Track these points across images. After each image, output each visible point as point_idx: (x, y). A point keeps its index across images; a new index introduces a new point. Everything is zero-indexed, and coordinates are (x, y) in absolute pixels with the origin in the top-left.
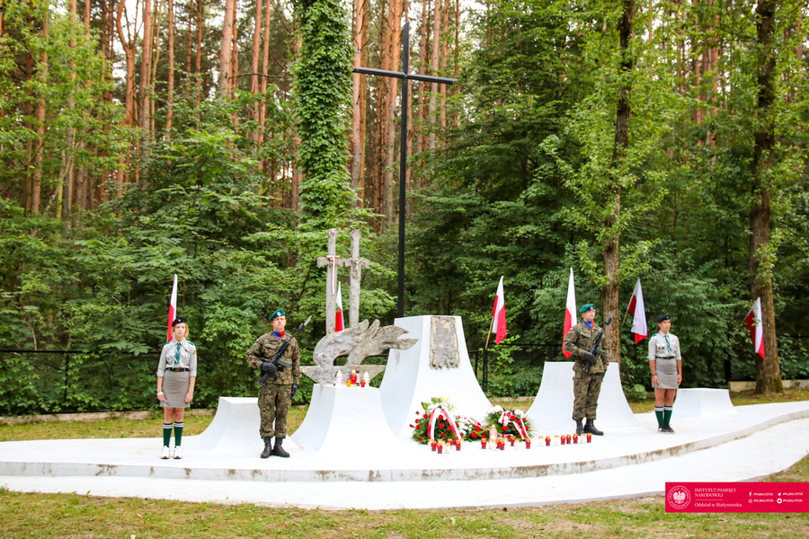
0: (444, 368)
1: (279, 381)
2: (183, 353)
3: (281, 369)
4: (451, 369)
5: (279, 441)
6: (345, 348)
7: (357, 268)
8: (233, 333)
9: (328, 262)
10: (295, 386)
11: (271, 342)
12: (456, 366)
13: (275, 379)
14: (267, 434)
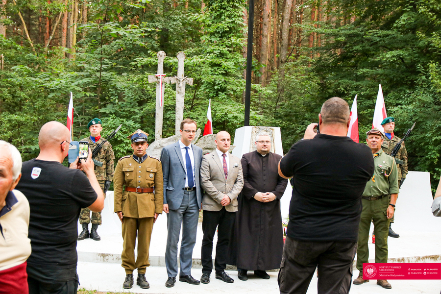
5: (95, 226)
7: (181, 84)
8: (119, 139)
14: (85, 221)
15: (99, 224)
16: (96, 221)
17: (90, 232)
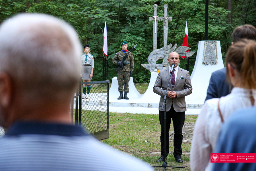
0: (210, 65)
1: (124, 70)
2: (88, 59)
3: (125, 65)
4: (213, 65)
6: (161, 56)
7: (166, 21)
9: (153, 19)
10: (131, 72)
11: (121, 54)
12: (215, 64)
13: (123, 69)
14: (121, 91)
15: (128, 92)
16: (126, 91)
17: (124, 96)
